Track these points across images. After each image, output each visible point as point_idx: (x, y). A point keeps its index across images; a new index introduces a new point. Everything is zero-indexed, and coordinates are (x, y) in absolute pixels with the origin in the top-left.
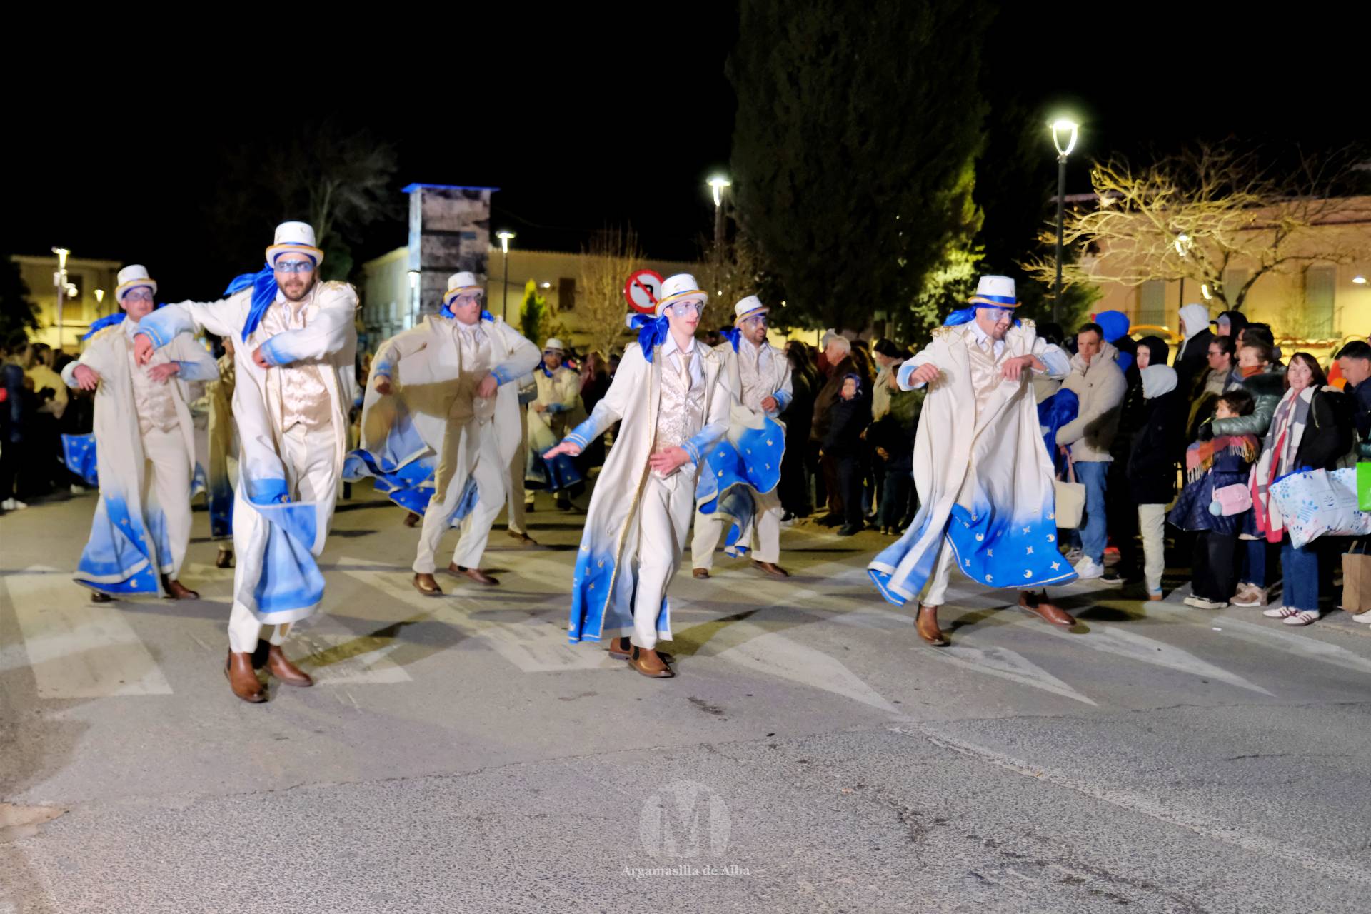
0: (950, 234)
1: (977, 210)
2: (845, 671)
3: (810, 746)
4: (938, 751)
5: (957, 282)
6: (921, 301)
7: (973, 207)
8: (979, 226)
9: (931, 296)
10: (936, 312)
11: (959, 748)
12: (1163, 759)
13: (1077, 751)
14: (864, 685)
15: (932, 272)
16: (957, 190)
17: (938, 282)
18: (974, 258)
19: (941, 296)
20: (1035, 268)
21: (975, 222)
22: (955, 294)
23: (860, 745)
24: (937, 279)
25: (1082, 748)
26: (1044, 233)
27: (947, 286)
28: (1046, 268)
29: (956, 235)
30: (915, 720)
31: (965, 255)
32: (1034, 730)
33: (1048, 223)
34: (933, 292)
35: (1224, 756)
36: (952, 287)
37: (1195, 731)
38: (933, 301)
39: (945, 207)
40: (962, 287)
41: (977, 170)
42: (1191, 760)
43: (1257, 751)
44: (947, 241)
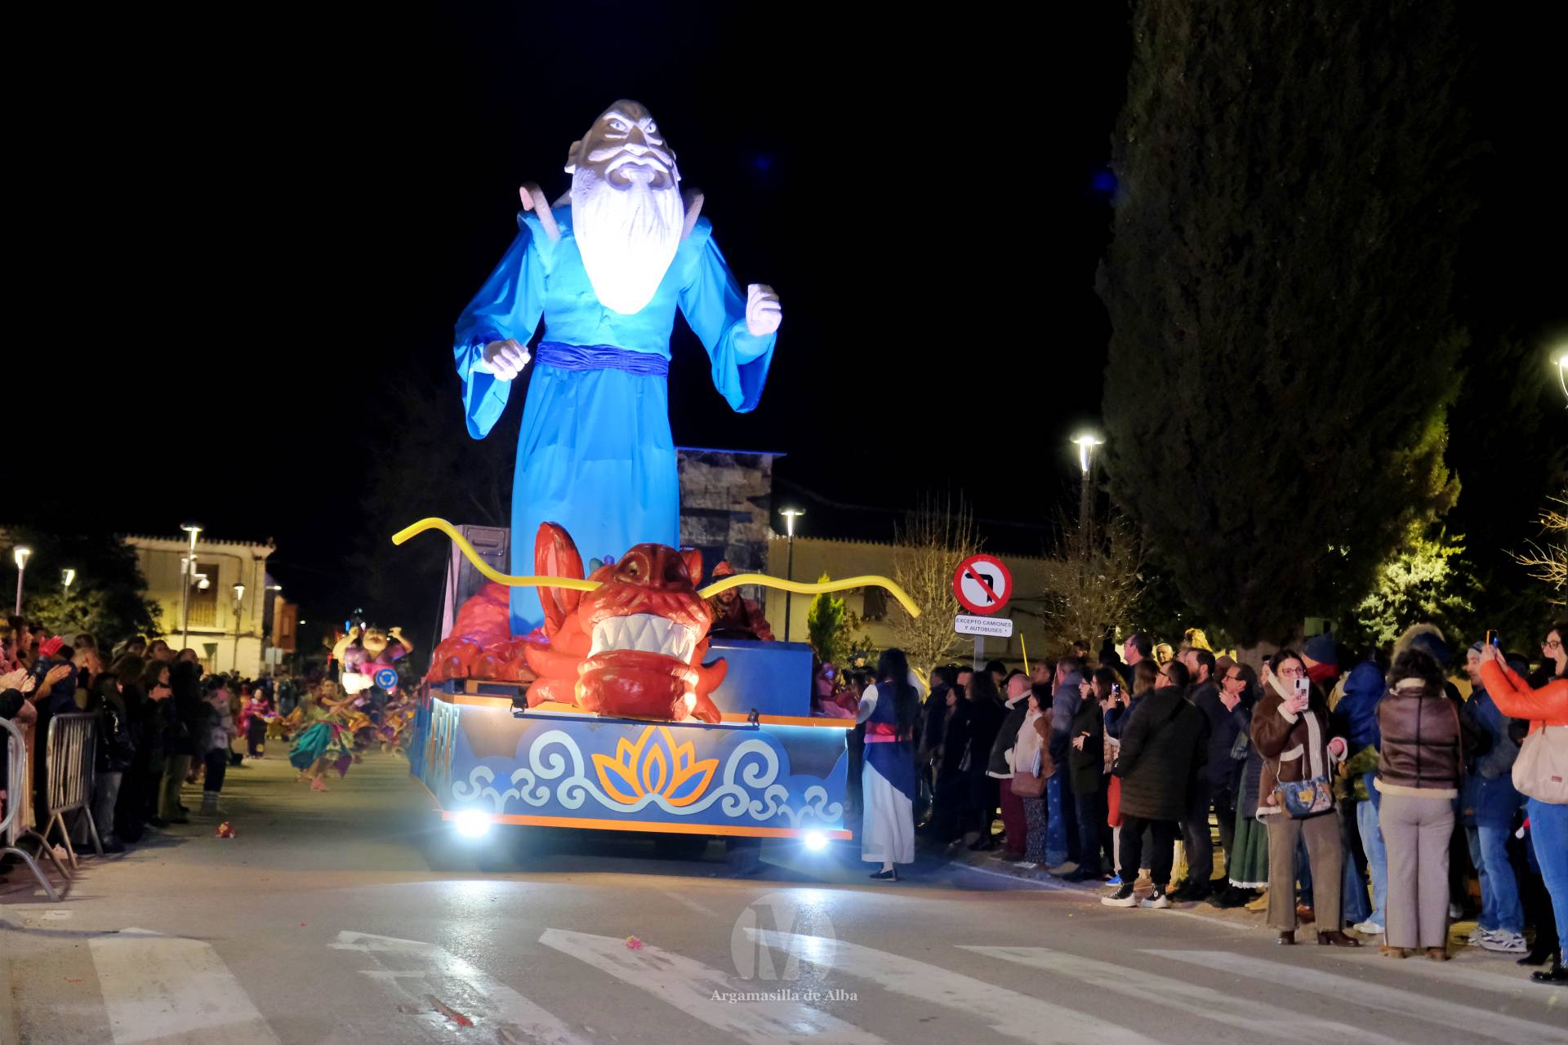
0: (1412, 510)
1: (1451, 477)
5: (1426, 585)
6: (1373, 611)
7: (1446, 473)
8: (1454, 499)
9: (1387, 605)
10: (1395, 627)
15: (1387, 564)
16: (1421, 449)
17: (1397, 585)
18: (1450, 551)
19: (1402, 604)
20: (1537, 562)
21: (1449, 494)
22: (1422, 602)
24: (1397, 581)
26: (1549, 514)
27: (1410, 590)
28: (1553, 563)
29: (1421, 512)
31: (1436, 548)
33: (1553, 499)
34: (1391, 598)
36: (1418, 592)
38: (1391, 611)
39: (1404, 474)
40: (1433, 593)
41: (1449, 422)
44: (1408, 521)
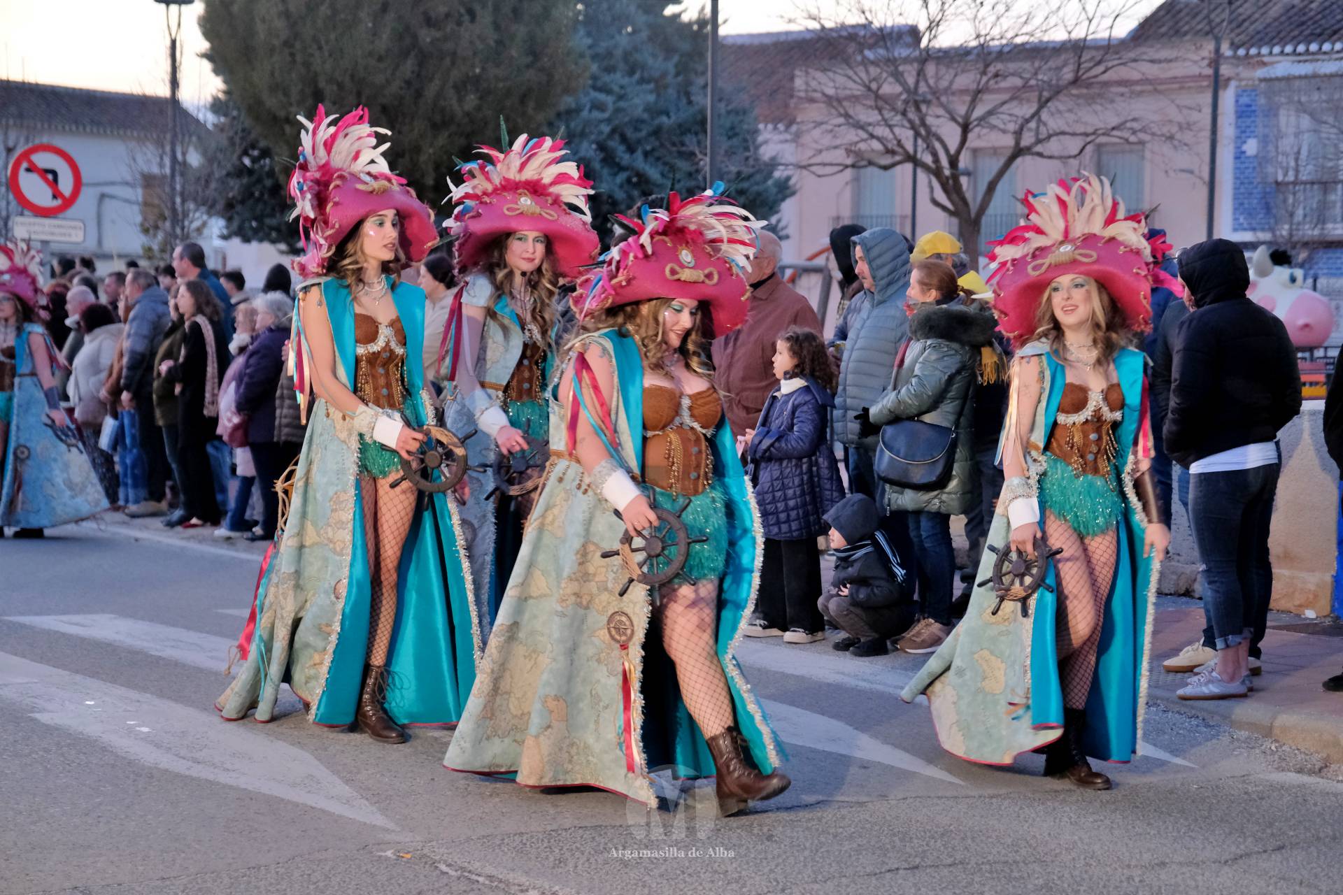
2: (322, 772)
3: (249, 883)
4: (445, 880)
11: (479, 875)
12: (780, 878)
13: (656, 872)
14: (346, 790)
23: (327, 877)
25: (664, 867)
30: (418, 838)
32: (598, 845)
35: (868, 870)
37: (835, 836)
42: (820, 877)
43: (918, 860)
